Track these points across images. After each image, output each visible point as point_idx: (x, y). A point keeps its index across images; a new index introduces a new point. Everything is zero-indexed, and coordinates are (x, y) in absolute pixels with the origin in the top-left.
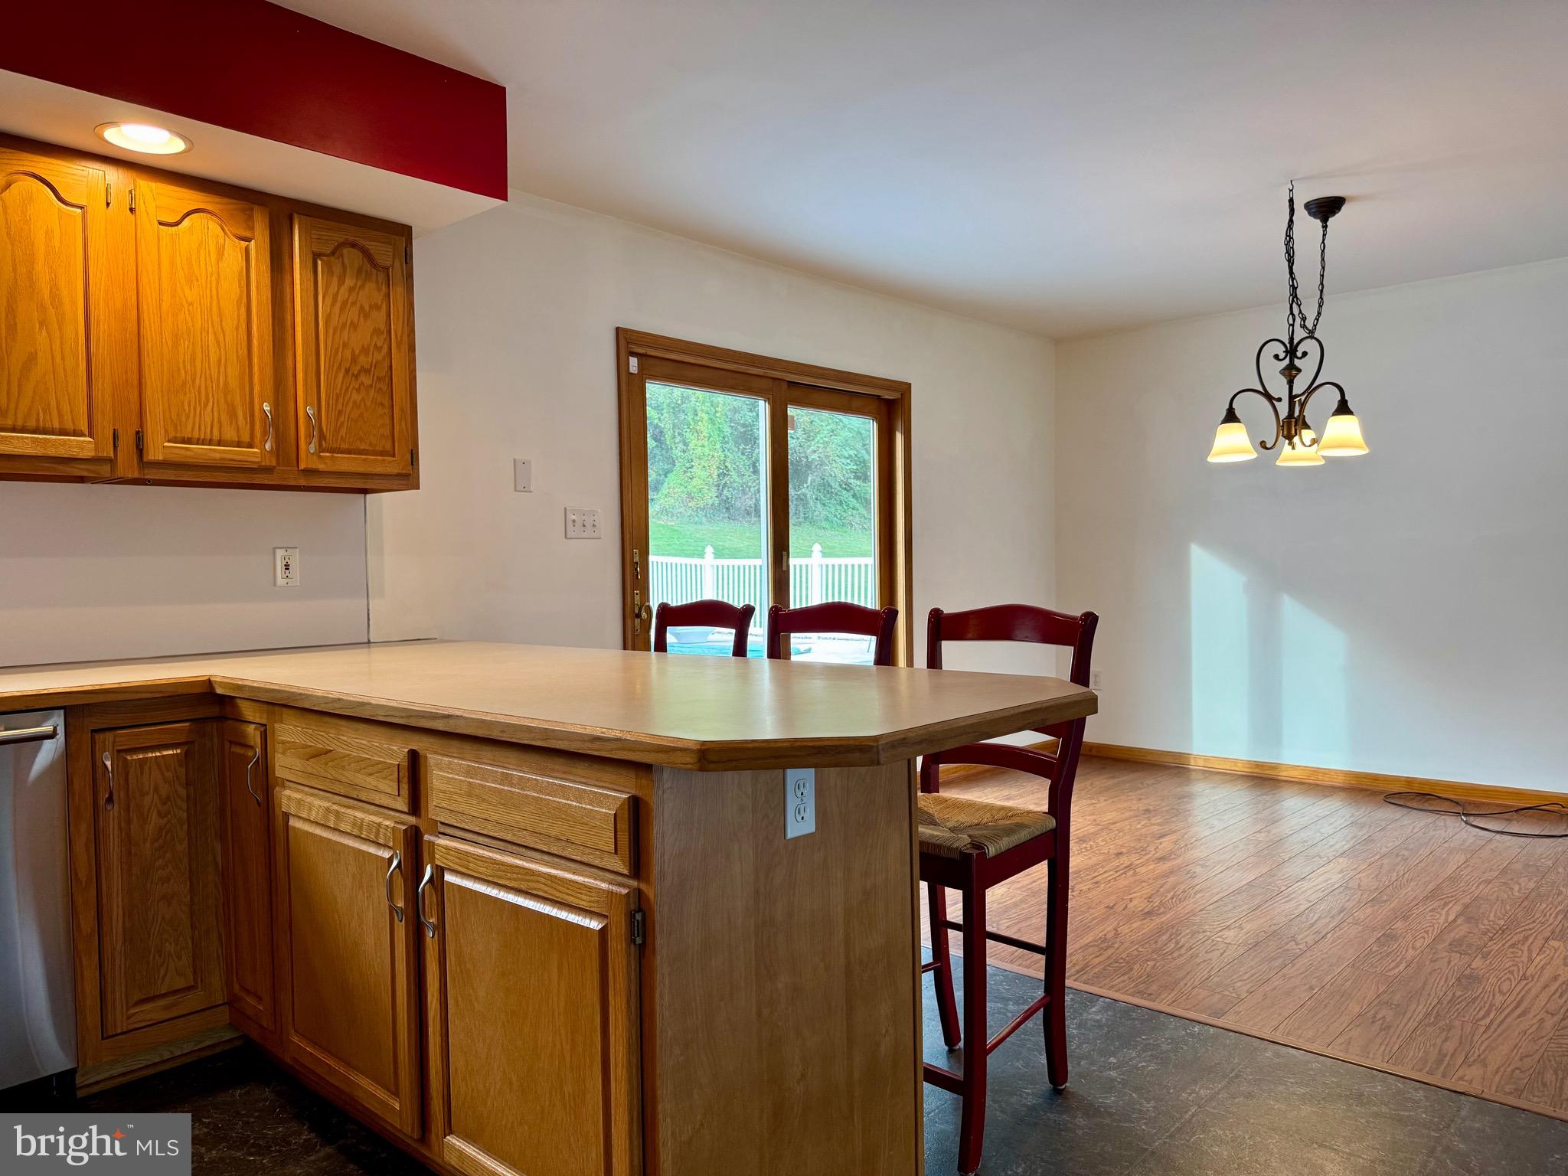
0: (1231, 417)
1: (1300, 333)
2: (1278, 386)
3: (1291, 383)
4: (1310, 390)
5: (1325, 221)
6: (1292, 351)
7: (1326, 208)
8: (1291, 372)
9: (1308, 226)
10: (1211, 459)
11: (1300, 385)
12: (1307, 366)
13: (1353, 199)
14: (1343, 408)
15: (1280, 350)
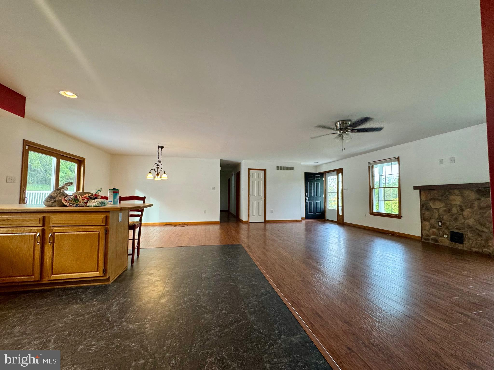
0: (150, 173)
1: (159, 163)
2: (156, 169)
3: (158, 169)
4: (160, 171)
5: (161, 149)
6: (158, 165)
7: (162, 148)
8: (158, 168)
9: (160, 149)
10: (147, 178)
11: (159, 170)
12: (160, 168)
13: (165, 147)
14: (165, 173)
15: (157, 165)
